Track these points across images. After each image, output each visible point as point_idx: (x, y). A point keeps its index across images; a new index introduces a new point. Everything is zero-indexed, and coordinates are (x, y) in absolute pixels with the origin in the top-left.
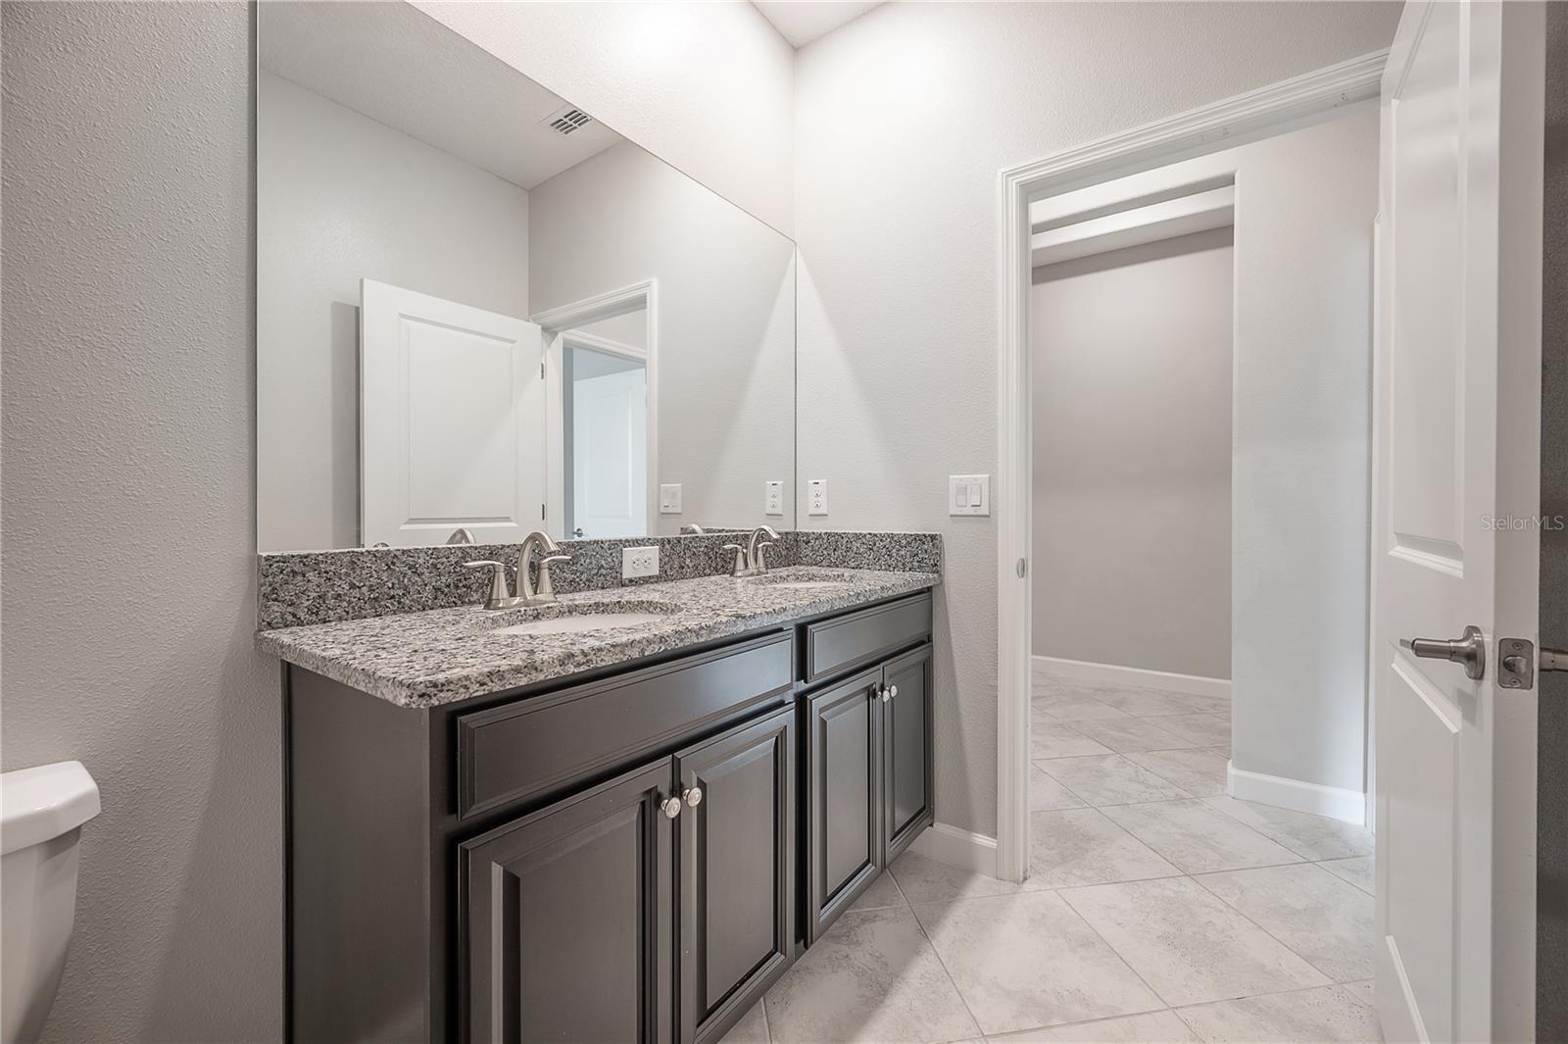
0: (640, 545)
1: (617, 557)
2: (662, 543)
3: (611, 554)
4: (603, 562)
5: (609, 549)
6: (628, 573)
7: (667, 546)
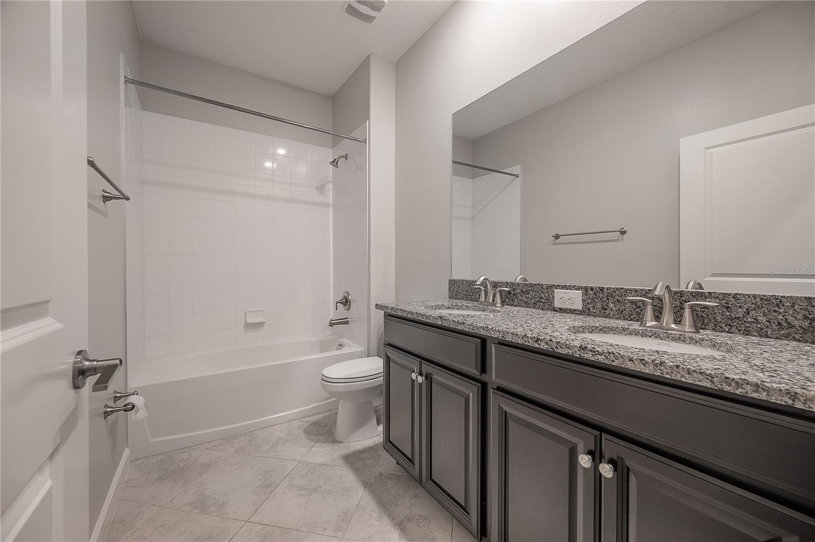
0: (567, 289)
1: (551, 294)
2: (586, 289)
3: (548, 292)
4: (543, 295)
5: (547, 289)
6: (557, 304)
7: (590, 292)
